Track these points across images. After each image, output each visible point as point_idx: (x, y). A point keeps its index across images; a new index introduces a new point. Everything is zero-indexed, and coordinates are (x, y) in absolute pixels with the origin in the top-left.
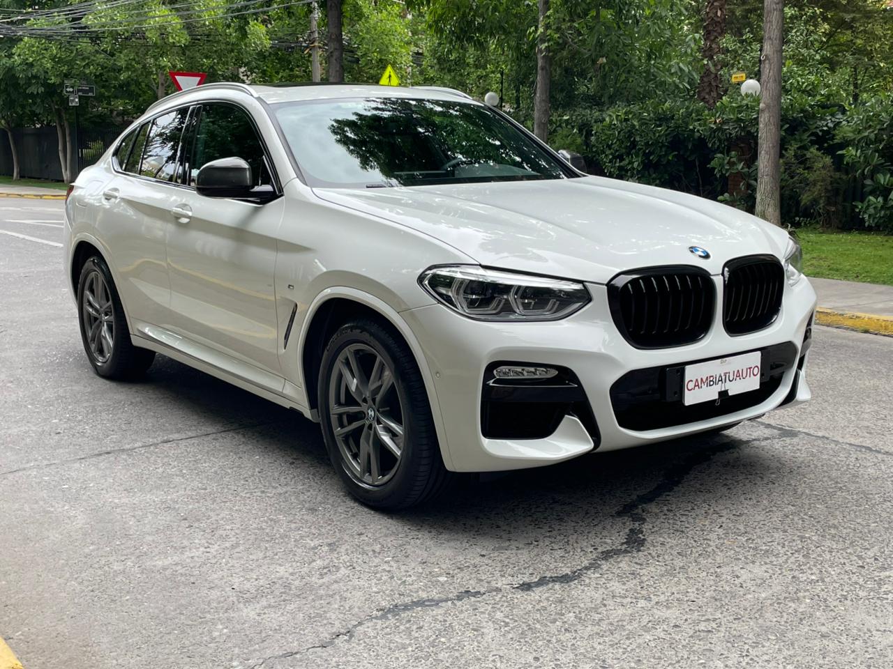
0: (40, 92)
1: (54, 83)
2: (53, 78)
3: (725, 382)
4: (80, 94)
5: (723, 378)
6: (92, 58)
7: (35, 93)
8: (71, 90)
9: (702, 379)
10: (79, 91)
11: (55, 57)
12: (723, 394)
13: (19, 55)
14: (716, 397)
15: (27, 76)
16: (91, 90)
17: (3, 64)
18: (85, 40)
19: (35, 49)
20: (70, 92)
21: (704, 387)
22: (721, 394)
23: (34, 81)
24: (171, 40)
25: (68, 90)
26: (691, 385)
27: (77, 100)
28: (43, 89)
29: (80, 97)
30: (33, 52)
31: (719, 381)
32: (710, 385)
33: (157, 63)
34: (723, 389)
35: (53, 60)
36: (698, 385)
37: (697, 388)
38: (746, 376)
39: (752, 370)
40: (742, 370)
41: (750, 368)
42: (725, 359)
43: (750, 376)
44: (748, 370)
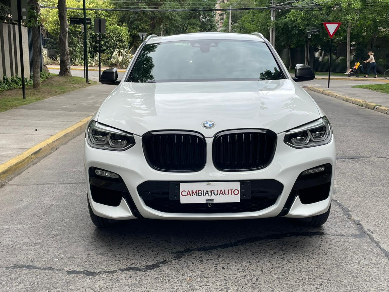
0: (296, 33)
1: (302, 29)
2: (301, 27)
3: (211, 195)
4: (313, 33)
5: (210, 192)
6: (319, 17)
7: (295, 34)
8: (309, 31)
9: (192, 191)
10: (312, 32)
11: (303, 17)
12: (210, 201)
13: (289, 18)
14: (204, 202)
15: (292, 26)
16: (317, 31)
17: (283, 22)
18: (316, 9)
19: (295, 14)
20: (308, 32)
21: (194, 195)
22: (207, 201)
23: (294, 28)
24: (352, 7)
25: (308, 31)
26: (184, 193)
27: (311, 36)
28: (298, 31)
29: (312, 35)
30: (294, 16)
31: (206, 194)
32: (199, 195)
33: (345, 18)
34: (209, 199)
35: (301, 19)
36: (190, 194)
38: (228, 194)
39: (233, 191)
40: (225, 190)
41: (231, 190)
42: (210, 183)
43: (231, 194)
44: (230, 191)
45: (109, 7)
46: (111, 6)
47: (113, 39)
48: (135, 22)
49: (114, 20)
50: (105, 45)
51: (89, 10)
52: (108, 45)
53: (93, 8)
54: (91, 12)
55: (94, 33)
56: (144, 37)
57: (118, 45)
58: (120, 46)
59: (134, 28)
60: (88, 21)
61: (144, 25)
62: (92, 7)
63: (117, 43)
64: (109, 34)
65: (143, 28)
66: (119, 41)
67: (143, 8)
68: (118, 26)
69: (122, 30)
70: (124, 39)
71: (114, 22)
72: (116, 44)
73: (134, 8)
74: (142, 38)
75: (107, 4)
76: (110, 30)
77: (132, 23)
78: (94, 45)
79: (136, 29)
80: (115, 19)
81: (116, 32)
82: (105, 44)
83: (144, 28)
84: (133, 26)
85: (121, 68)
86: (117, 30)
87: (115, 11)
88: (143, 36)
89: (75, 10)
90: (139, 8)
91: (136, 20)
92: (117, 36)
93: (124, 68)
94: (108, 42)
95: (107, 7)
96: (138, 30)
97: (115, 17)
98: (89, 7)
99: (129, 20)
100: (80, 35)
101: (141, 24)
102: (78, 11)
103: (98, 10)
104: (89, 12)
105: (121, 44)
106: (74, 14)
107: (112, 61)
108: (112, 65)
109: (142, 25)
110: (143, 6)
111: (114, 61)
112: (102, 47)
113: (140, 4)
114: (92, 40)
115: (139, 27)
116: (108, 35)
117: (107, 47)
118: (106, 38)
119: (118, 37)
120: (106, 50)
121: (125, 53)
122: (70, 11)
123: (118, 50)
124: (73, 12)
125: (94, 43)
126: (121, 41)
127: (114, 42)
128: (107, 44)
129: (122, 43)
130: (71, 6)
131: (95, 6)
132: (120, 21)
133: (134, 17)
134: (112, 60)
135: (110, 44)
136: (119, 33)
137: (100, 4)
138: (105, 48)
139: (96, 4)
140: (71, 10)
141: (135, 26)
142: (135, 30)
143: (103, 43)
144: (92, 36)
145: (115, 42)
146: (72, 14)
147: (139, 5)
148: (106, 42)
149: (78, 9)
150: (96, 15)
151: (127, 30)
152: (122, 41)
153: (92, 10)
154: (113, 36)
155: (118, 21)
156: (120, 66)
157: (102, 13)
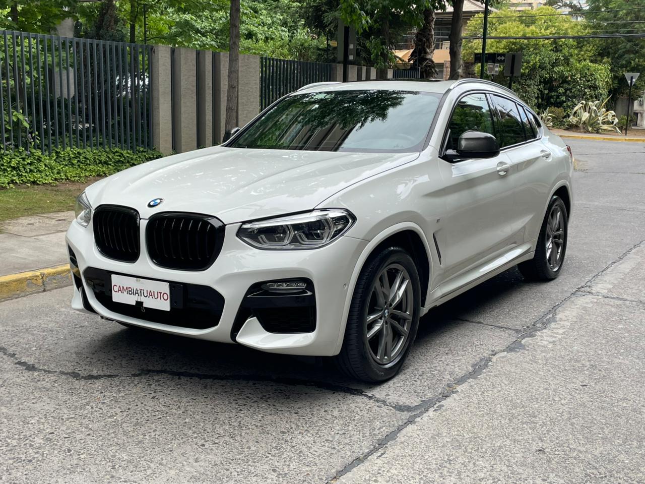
3: (141, 296)
5: (139, 292)
9: (123, 287)
12: (140, 304)
14: (134, 304)
21: (125, 293)
22: (137, 302)
26: (116, 289)
31: (136, 293)
32: (129, 294)
34: (139, 300)
36: (121, 290)
37: (120, 292)
38: (158, 297)
39: (162, 294)
40: (154, 292)
41: (161, 293)
42: (139, 279)
43: (161, 299)
44: (159, 294)
45: (583, 33)
46: (587, 31)
47: (579, 85)
48: (625, 56)
49: (588, 53)
50: (565, 94)
51: (542, 40)
52: (570, 95)
53: (551, 35)
54: (546, 41)
55: (547, 76)
56: (634, 80)
57: (588, 93)
58: (591, 97)
59: (622, 66)
60: (501, 58)
61: (641, 60)
62: (548, 34)
63: (586, 90)
64: (574, 76)
65: (638, 65)
66: (590, 87)
67: (641, 32)
68: (590, 64)
69: (598, 70)
70: (599, 85)
71: (588, 56)
72: (583, 93)
73: (626, 32)
74: (629, 82)
75: (579, 27)
76: (577, 70)
77: (621, 56)
78: (547, 94)
79: (626, 67)
80: (590, 51)
81: (586, 73)
82: (566, 92)
83: (641, 65)
84: (621, 63)
85: (585, 132)
86: (588, 69)
87: (591, 39)
88: (632, 78)
89: (518, 40)
90: (635, 31)
91: (628, 52)
92: (586, 80)
93: (589, 132)
94: (570, 90)
95: (579, 33)
96: (628, 69)
97: (589, 49)
98: (544, 34)
99: (615, 53)
100: (521, 79)
101: (635, 59)
102: (523, 41)
103: (560, 38)
104: (543, 43)
105: (593, 93)
106: (516, 46)
107: (571, 121)
108: (570, 126)
109: (637, 60)
110: (642, 28)
111: (574, 120)
112: (559, 98)
113: (637, 26)
114: (544, 87)
115: (631, 63)
116: (571, 78)
117: (567, 97)
118: (568, 83)
119: (589, 81)
120: (565, 102)
121: (595, 108)
122: (510, 42)
123: (584, 102)
124: (514, 44)
125: (546, 92)
126: (593, 87)
127: (581, 89)
128: (568, 92)
129: (595, 91)
130: (512, 34)
131: (554, 32)
132: (600, 54)
133: (625, 47)
134: (571, 119)
135: (574, 92)
136: (592, 75)
137: (564, 29)
138: (564, 98)
139: (556, 29)
140: (512, 40)
141: (624, 62)
142: (624, 69)
143: (561, 91)
144: (545, 79)
145: (583, 89)
146: (513, 46)
147: (635, 27)
148: (566, 90)
149: (522, 39)
150: (554, 46)
151: (608, 69)
152: (595, 88)
153: (548, 39)
154: (581, 80)
155: (595, 55)
156: (584, 128)
157: (566, 42)
